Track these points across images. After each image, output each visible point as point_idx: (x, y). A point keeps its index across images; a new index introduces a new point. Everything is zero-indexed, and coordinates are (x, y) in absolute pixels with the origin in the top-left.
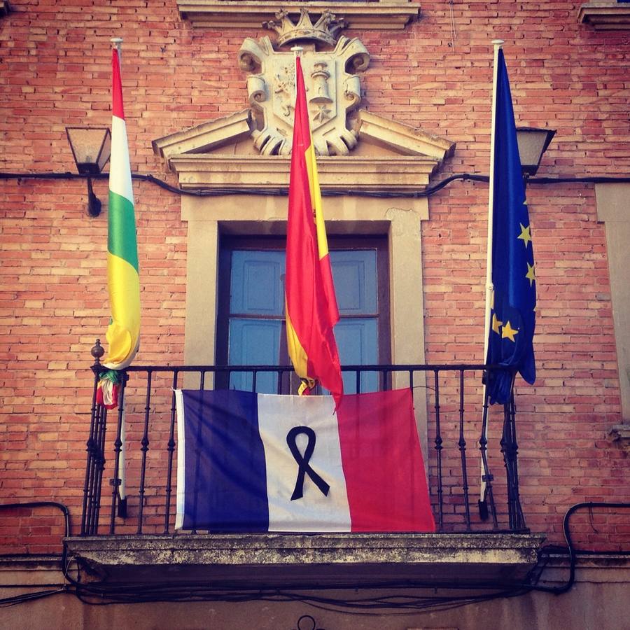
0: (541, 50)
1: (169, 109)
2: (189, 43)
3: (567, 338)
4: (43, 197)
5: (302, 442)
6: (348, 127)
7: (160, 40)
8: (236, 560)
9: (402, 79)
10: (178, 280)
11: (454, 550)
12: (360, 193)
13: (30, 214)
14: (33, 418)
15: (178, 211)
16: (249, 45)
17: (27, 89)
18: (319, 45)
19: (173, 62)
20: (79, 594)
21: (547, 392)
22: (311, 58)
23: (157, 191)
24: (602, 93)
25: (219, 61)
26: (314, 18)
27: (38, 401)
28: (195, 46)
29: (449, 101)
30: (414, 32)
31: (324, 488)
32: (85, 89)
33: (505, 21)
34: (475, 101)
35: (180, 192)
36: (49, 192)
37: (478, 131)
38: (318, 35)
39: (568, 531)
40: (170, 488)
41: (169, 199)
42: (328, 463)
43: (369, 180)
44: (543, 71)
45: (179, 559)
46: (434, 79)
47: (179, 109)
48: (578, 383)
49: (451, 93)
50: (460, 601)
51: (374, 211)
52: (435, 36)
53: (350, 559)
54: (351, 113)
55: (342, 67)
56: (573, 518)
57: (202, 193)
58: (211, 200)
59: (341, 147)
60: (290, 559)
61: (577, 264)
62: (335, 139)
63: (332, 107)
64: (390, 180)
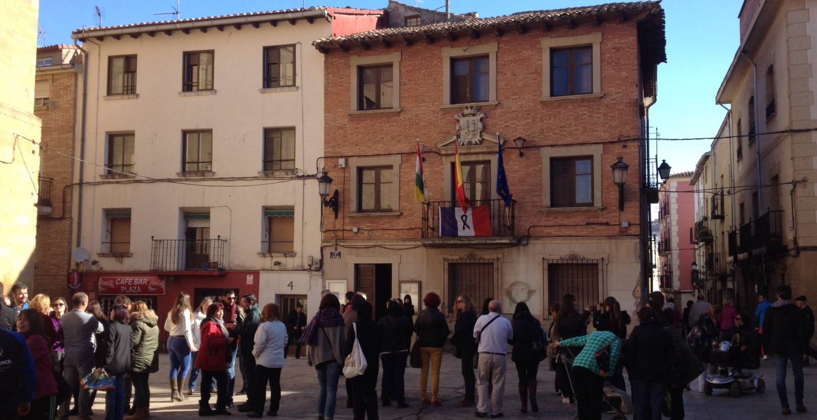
0: (529, 110)
1: (439, 133)
2: (443, 115)
3: (531, 187)
4: (412, 158)
5: (464, 218)
6: (480, 137)
7: (437, 115)
8: (451, 243)
9: (494, 121)
10: (443, 177)
11: (495, 240)
12: (483, 153)
13: (410, 162)
14: (413, 209)
15: (442, 159)
16: (456, 117)
17: (407, 131)
18: (474, 115)
19: (440, 121)
20: (425, 247)
21: (526, 200)
22: (471, 118)
23: (437, 155)
24: (545, 122)
25: (450, 120)
26: (472, 108)
27: (414, 206)
28: (444, 116)
29: (506, 127)
30: (498, 108)
31: (469, 228)
32: (420, 130)
33: (521, 103)
34: (512, 126)
35: (442, 155)
36: (413, 157)
37: (513, 134)
38: (473, 113)
39: (528, 232)
40: (439, 226)
41: (439, 157)
42: (470, 221)
43: (485, 150)
44: (530, 116)
45: (440, 242)
46: (502, 120)
47: (441, 133)
48: (534, 198)
49: (506, 124)
50: (504, 248)
51: (487, 157)
52: (503, 108)
53: (474, 242)
54: (481, 132)
55: (479, 120)
56: (530, 230)
57: (447, 155)
58: (450, 157)
59: (478, 142)
60: (462, 242)
61: (535, 168)
62: (476, 140)
63: (476, 132)
64: (490, 150)
